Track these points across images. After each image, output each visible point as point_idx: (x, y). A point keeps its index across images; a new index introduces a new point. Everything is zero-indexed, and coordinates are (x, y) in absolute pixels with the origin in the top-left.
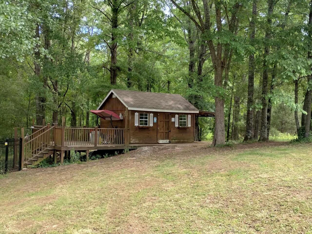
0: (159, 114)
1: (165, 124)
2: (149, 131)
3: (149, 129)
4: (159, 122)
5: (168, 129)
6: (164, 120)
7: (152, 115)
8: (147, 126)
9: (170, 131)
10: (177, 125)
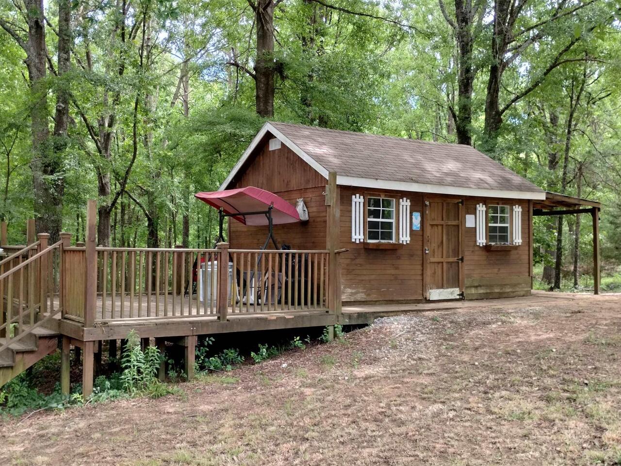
0: (428, 203)
1: (448, 234)
2: (399, 258)
3: (400, 252)
4: (428, 229)
5: (456, 251)
6: (442, 223)
7: (405, 203)
8: (391, 242)
9: (462, 259)
10: (481, 240)
